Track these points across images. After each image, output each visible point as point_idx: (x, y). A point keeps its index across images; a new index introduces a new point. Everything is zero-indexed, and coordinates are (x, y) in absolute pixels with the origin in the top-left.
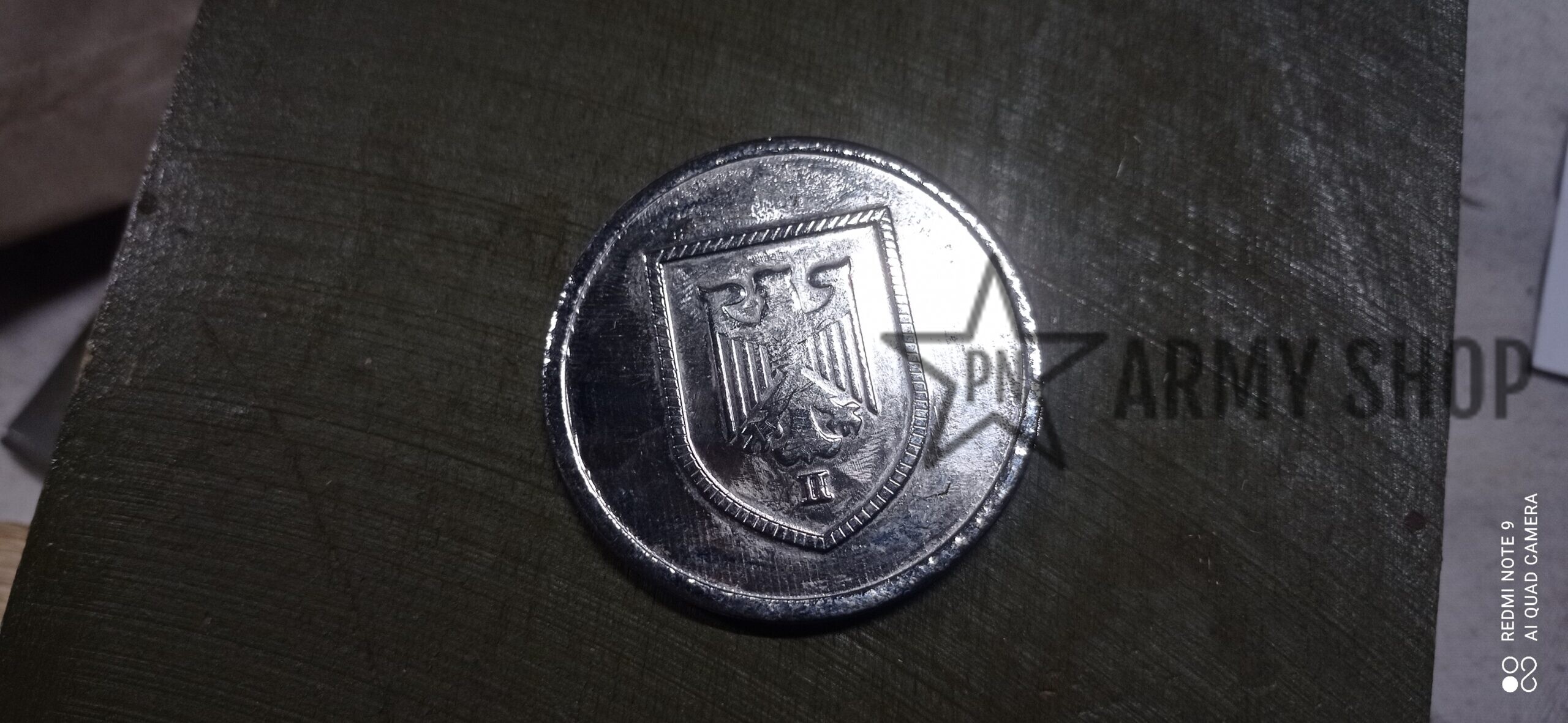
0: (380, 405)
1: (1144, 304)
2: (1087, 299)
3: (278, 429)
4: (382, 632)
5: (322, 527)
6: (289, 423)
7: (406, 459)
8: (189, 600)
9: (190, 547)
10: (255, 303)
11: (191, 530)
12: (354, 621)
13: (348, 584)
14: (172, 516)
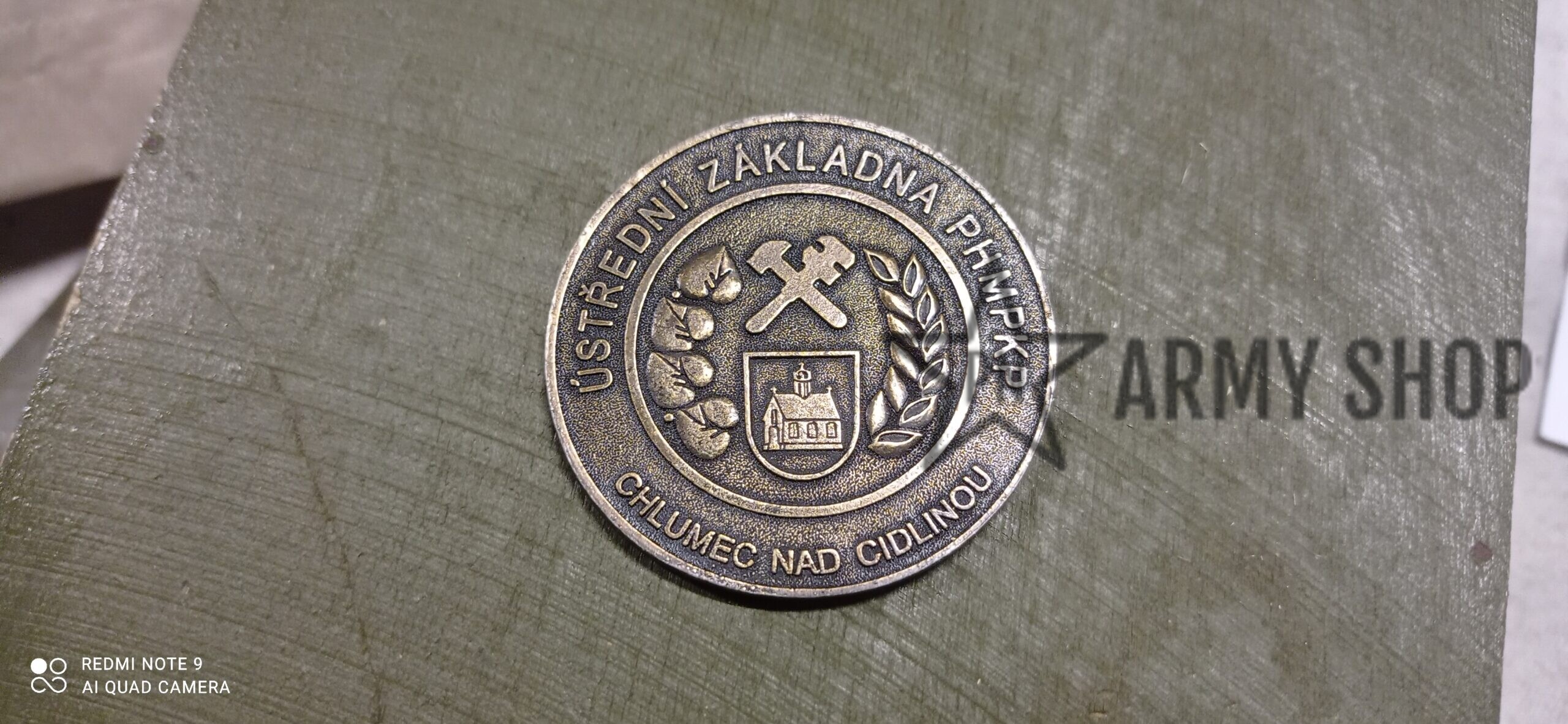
0: (392, 370)
2: (1149, 305)
3: (279, 388)
4: (379, 612)
5: (320, 496)
6: (291, 384)
7: (417, 429)
8: (166, 567)
9: (172, 509)
10: (263, 254)
11: (174, 491)
12: (348, 599)
13: (345, 559)
14: (155, 475)
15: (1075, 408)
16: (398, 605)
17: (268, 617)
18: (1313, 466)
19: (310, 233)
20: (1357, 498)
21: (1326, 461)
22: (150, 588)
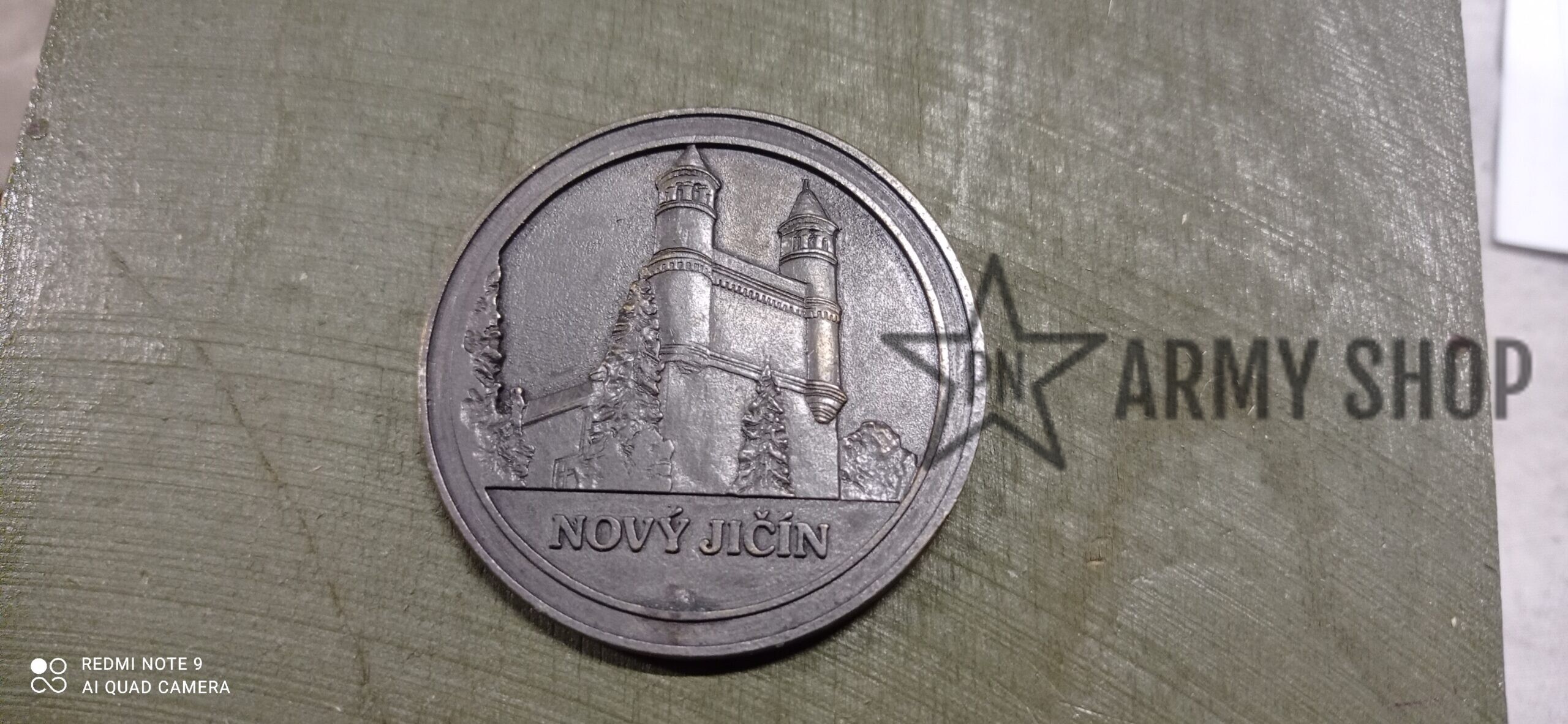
0: (322, 324)
1: (1153, 145)
2: (1091, 144)
3: (206, 359)
4: (347, 573)
5: (267, 464)
6: (217, 353)
7: (358, 381)
8: (121, 560)
9: (117, 500)
10: (168, 225)
11: (117, 482)
12: (313, 564)
13: (304, 524)
14: (94, 468)
15: (1030, 260)
16: (366, 562)
17: (234, 595)
18: (1278, 283)
19: (213, 196)
20: (1327, 308)
21: (1291, 276)
22: (107, 584)
